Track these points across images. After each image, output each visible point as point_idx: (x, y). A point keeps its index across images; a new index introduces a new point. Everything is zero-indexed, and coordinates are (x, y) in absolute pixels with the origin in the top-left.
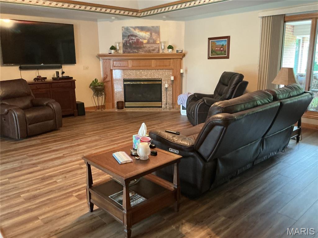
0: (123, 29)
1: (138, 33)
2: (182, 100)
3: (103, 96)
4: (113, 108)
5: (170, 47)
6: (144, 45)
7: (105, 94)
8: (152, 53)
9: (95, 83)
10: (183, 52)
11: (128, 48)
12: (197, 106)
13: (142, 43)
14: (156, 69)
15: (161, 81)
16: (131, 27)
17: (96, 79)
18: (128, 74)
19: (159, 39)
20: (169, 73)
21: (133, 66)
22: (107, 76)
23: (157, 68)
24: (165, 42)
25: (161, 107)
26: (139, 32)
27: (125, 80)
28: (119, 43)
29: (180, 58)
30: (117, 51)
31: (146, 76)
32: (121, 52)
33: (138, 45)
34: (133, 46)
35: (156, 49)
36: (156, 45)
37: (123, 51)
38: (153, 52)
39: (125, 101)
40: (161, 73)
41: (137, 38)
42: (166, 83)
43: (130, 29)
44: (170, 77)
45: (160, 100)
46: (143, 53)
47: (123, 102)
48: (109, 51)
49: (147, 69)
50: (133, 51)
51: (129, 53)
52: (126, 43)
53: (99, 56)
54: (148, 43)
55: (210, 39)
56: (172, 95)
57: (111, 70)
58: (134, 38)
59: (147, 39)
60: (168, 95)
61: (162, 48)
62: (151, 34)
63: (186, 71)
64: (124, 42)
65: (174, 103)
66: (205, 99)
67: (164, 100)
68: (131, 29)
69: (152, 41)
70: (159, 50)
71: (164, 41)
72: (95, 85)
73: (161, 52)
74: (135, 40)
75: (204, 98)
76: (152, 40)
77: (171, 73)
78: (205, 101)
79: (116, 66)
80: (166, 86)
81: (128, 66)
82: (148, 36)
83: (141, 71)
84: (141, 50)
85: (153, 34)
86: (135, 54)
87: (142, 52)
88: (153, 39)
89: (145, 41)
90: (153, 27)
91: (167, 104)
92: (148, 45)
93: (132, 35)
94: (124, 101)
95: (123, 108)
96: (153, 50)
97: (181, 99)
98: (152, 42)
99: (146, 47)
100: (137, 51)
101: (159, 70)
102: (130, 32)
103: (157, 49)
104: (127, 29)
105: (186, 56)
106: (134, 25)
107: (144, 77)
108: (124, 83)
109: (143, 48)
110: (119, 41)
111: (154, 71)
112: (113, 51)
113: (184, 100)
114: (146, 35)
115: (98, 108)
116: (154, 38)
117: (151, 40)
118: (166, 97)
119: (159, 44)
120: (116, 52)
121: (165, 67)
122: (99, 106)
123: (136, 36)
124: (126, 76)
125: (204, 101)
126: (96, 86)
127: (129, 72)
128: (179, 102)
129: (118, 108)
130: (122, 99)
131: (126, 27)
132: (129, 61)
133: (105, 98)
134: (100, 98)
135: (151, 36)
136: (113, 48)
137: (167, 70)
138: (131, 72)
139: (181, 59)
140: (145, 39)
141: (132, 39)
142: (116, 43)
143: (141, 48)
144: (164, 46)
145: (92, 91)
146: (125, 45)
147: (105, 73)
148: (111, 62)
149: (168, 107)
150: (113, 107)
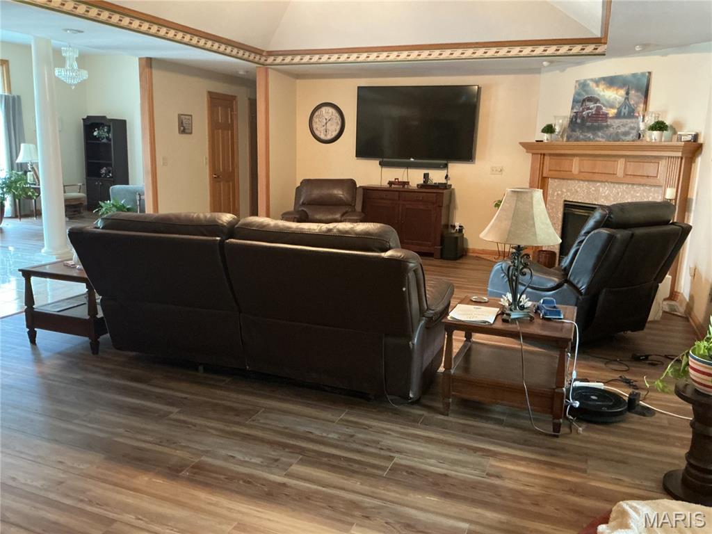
0: (577, 84)
1: (602, 93)
5: (659, 126)
6: (609, 122)
11: (577, 130)
13: (606, 115)
16: (592, 80)
20: (656, 195)
23: (627, 181)
27: (566, 204)
28: (563, 118)
29: (680, 157)
33: (596, 121)
34: (588, 124)
36: (634, 120)
38: (623, 138)
41: (598, 104)
43: (588, 85)
46: (604, 141)
50: (585, 136)
51: (577, 140)
52: (576, 117)
54: (618, 116)
58: (592, 105)
59: (617, 106)
62: (627, 93)
64: (572, 114)
74: (594, 111)
76: (627, 108)
79: (553, 168)
81: (571, 171)
82: (620, 98)
83: (598, 184)
84: (600, 134)
85: (632, 92)
86: (589, 143)
87: (602, 137)
88: (630, 106)
89: (612, 112)
90: (634, 75)
92: (617, 121)
93: (590, 99)
96: (626, 134)
98: (626, 113)
99: (611, 126)
100: (591, 137)
102: (587, 92)
103: (634, 132)
104: (583, 85)
109: (605, 129)
110: (564, 114)
112: (545, 136)
114: (617, 96)
116: (632, 102)
117: (625, 108)
121: (646, 179)
123: (597, 101)
124: (568, 193)
131: (582, 81)
135: (626, 98)
136: (549, 129)
138: (579, 187)
140: (612, 107)
141: (588, 109)
143: (600, 128)
146: (573, 123)
148: (546, 159)
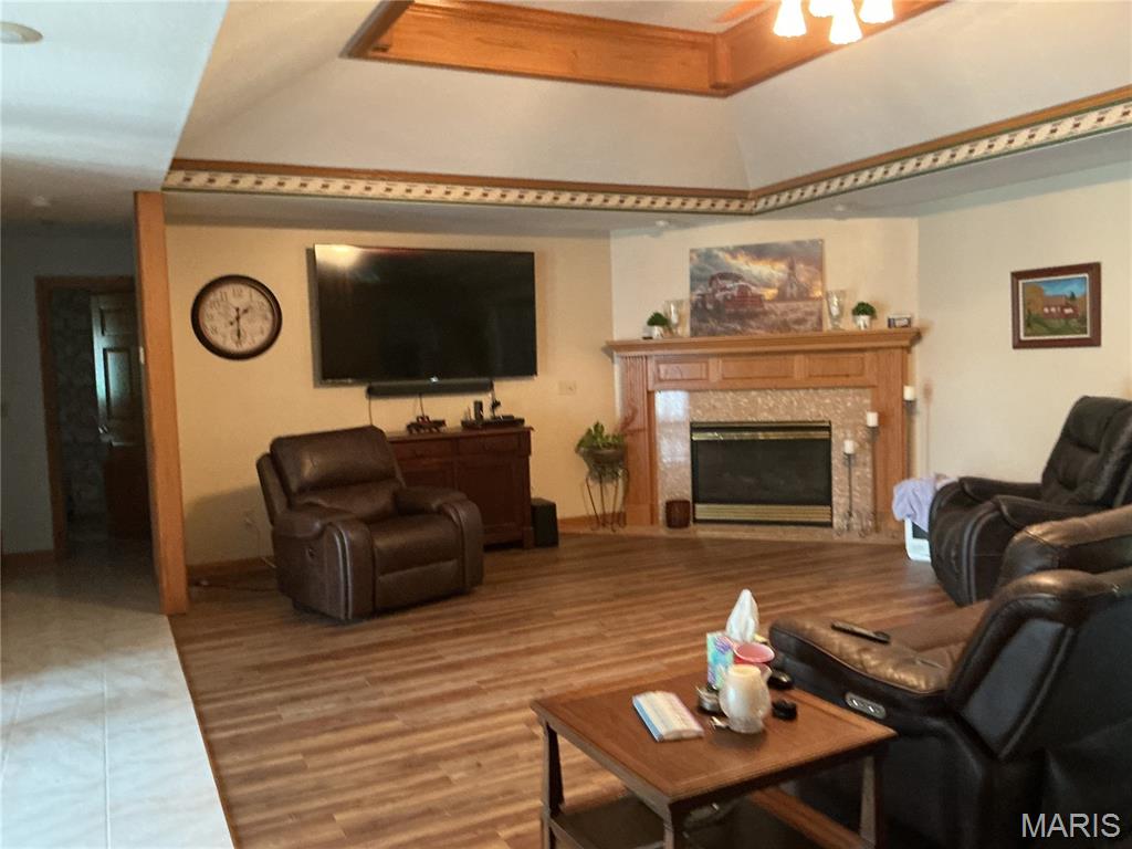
0: (695, 257)
1: (745, 268)
2: (912, 502)
3: (620, 481)
4: (652, 523)
5: (863, 309)
6: (767, 307)
7: (627, 475)
8: (797, 331)
9: (595, 438)
10: (915, 324)
11: (710, 319)
12: (969, 530)
13: (759, 299)
14: (807, 388)
15: (829, 429)
16: (722, 249)
17: (596, 426)
18: (706, 404)
19: (819, 283)
20: (857, 399)
21: (724, 378)
22: (635, 411)
23: (813, 383)
24: (841, 294)
25: (830, 525)
26: (747, 264)
27: (695, 428)
28: (679, 304)
29: (902, 348)
30: (670, 330)
31: (770, 410)
32: (684, 331)
33: (743, 305)
34: (727, 310)
35: (809, 318)
36: (810, 303)
37: (692, 329)
38: (796, 327)
39: (696, 500)
40: (828, 401)
41: (741, 283)
42: (849, 435)
43: (717, 257)
44: (864, 414)
45: (827, 500)
46: (762, 333)
47: (687, 502)
48: (645, 330)
49: (777, 389)
50: (727, 328)
51: (713, 333)
52: (702, 302)
53: (612, 349)
54: (781, 297)
55: (1017, 276)
56: (870, 483)
57: (649, 393)
58: (729, 284)
59: (777, 284)
60: (854, 483)
61: (830, 313)
62: (792, 267)
63: (927, 392)
64: (694, 298)
65: (881, 512)
66: (1003, 500)
67: (839, 498)
68: (721, 254)
69: (793, 292)
70: (820, 321)
71: (842, 288)
72: (595, 444)
73: (828, 326)
74: (735, 293)
75: (999, 497)
76: (794, 285)
77: (867, 401)
78: (1004, 509)
79: (668, 377)
80: (849, 447)
81: (707, 379)
82: (781, 274)
83: (754, 393)
84: (753, 323)
85: (800, 267)
86: (735, 338)
87: (759, 328)
88: (799, 285)
89: (769, 293)
90: (799, 243)
91: (850, 515)
92: (781, 306)
93: (724, 276)
94: (690, 499)
95: (686, 525)
96: (799, 322)
97: (905, 500)
98: (795, 295)
99: (772, 312)
100: (739, 328)
101: (820, 391)
102: (716, 266)
103: (814, 319)
104: (708, 256)
105: (927, 340)
106: (730, 243)
107: (764, 416)
108: (691, 435)
109: (761, 317)
110: (679, 297)
111: (802, 393)
112: (657, 331)
113: (919, 502)
114: (774, 272)
115: (601, 521)
116: (802, 279)
117: (792, 287)
118: (849, 490)
119: (820, 299)
120: (668, 334)
121: (844, 379)
122: (604, 515)
123: (737, 278)
124: (699, 411)
125: (998, 508)
126: (598, 447)
127: (713, 399)
128: (898, 510)
129: (670, 523)
130: (686, 493)
131: (704, 251)
132: (712, 361)
133: (626, 491)
134: (610, 487)
135: (790, 275)
136: (657, 320)
137: (851, 391)
138: (719, 400)
139: (908, 349)
140: (768, 285)
141: (724, 289)
142: (668, 303)
143: (754, 316)
144: (841, 307)
145: (585, 464)
146: (699, 310)
147: (629, 403)
148: (651, 365)
149: (855, 527)
150: (653, 520)
